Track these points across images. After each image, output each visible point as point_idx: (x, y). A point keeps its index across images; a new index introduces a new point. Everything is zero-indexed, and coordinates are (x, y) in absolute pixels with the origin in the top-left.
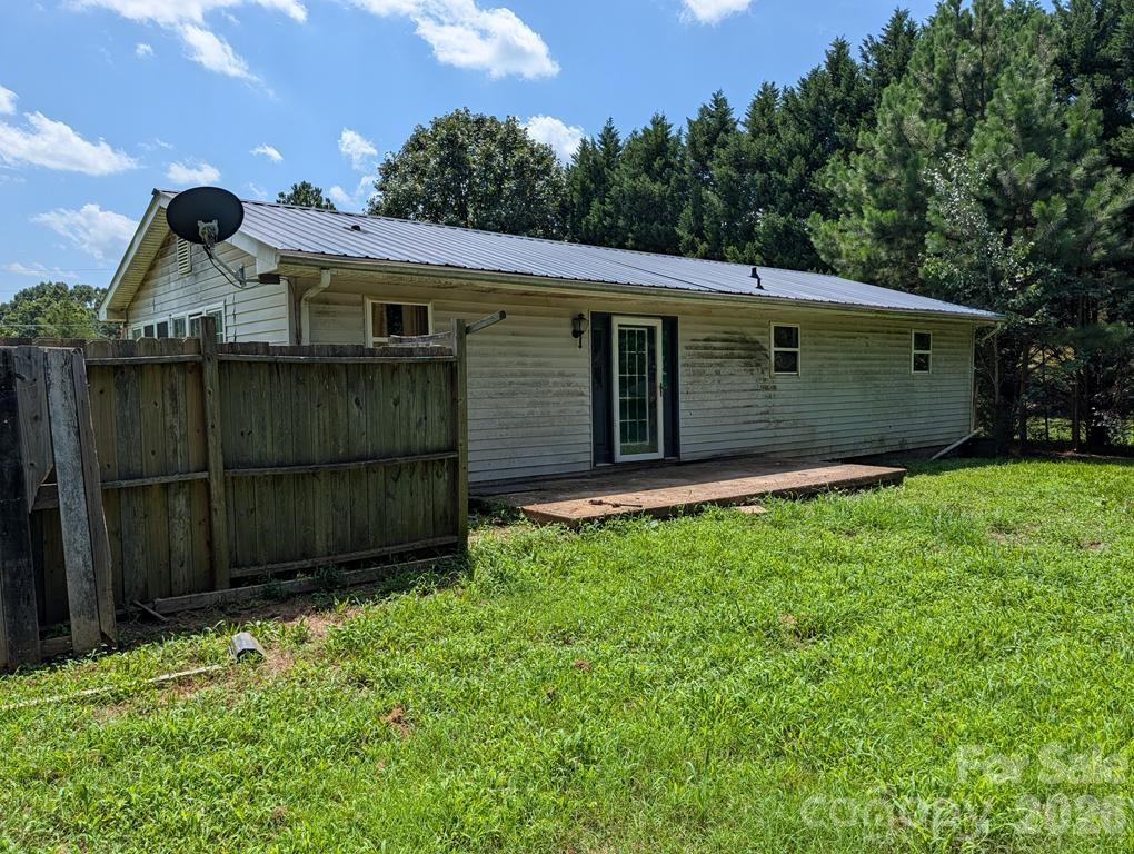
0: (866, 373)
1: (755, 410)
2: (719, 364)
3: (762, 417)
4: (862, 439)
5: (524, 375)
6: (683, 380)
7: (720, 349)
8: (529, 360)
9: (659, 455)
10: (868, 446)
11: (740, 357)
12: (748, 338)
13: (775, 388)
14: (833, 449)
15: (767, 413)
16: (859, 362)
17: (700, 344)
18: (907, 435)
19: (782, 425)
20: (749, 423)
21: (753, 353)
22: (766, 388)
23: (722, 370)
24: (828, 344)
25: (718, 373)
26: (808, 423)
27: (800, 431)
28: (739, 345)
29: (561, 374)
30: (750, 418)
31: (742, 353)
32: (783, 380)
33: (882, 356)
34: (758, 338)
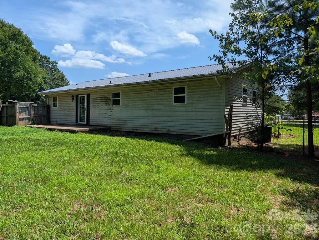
0: (148, 105)
1: (107, 115)
2: (98, 103)
3: (109, 117)
4: (146, 127)
5: (67, 106)
6: (91, 107)
7: (99, 100)
8: (68, 104)
9: (85, 123)
10: (149, 129)
11: (104, 102)
12: (106, 97)
13: (113, 109)
14: (134, 128)
15: (111, 116)
16: (144, 101)
17: (95, 99)
18: (171, 128)
19: (115, 119)
20: (106, 118)
21: (107, 100)
22: (111, 109)
23: (100, 105)
24: (131, 96)
25: (98, 105)
26: (123, 119)
27: (121, 121)
28: (104, 99)
29: (72, 106)
31: (104, 100)
32: (115, 107)
33: (156, 98)
34: (108, 96)
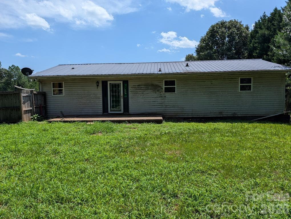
0: (211, 92)
1: (157, 102)
2: (144, 91)
3: (160, 104)
4: (209, 112)
5: (85, 94)
6: (130, 95)
7: (143, 87)
8: (86, 91)
9: (122, 112)
10: (213, 114)
11: (151, 89)
12: (154, 84)
13: (165, 97)
14: (193, 114)
15: (162, 103)
16: (207, 89)
17: (136, 86)
18: (236, 111)
19: (168, 107)
20: (154, 106)
21: (156, 88)
22: (162, 97)
23: (144, 93)
24: (190, 84)
25: (142, 93)
26: (180, 106)
27: (176, 108)
28: (151, 86)
29: (94, 94)
30: (155, 105)
31: (152, 88)
32: (168, 94)
33: (220, 87)
34: (159, 84)
